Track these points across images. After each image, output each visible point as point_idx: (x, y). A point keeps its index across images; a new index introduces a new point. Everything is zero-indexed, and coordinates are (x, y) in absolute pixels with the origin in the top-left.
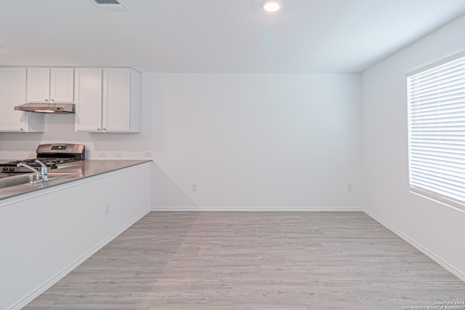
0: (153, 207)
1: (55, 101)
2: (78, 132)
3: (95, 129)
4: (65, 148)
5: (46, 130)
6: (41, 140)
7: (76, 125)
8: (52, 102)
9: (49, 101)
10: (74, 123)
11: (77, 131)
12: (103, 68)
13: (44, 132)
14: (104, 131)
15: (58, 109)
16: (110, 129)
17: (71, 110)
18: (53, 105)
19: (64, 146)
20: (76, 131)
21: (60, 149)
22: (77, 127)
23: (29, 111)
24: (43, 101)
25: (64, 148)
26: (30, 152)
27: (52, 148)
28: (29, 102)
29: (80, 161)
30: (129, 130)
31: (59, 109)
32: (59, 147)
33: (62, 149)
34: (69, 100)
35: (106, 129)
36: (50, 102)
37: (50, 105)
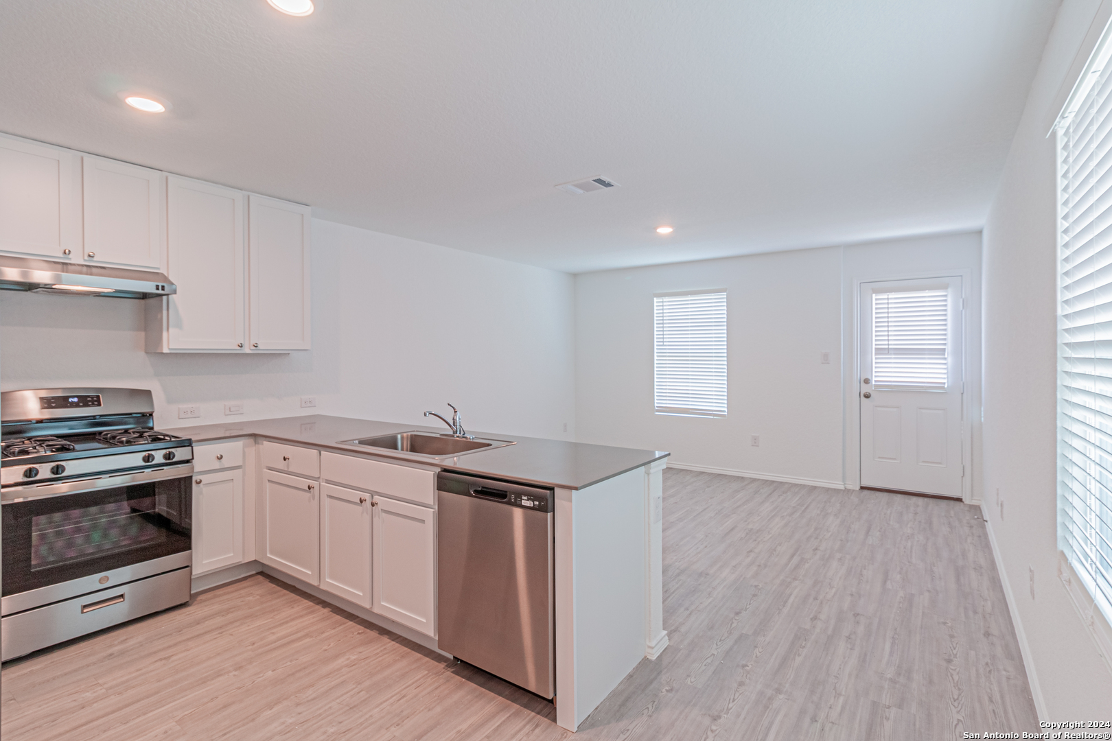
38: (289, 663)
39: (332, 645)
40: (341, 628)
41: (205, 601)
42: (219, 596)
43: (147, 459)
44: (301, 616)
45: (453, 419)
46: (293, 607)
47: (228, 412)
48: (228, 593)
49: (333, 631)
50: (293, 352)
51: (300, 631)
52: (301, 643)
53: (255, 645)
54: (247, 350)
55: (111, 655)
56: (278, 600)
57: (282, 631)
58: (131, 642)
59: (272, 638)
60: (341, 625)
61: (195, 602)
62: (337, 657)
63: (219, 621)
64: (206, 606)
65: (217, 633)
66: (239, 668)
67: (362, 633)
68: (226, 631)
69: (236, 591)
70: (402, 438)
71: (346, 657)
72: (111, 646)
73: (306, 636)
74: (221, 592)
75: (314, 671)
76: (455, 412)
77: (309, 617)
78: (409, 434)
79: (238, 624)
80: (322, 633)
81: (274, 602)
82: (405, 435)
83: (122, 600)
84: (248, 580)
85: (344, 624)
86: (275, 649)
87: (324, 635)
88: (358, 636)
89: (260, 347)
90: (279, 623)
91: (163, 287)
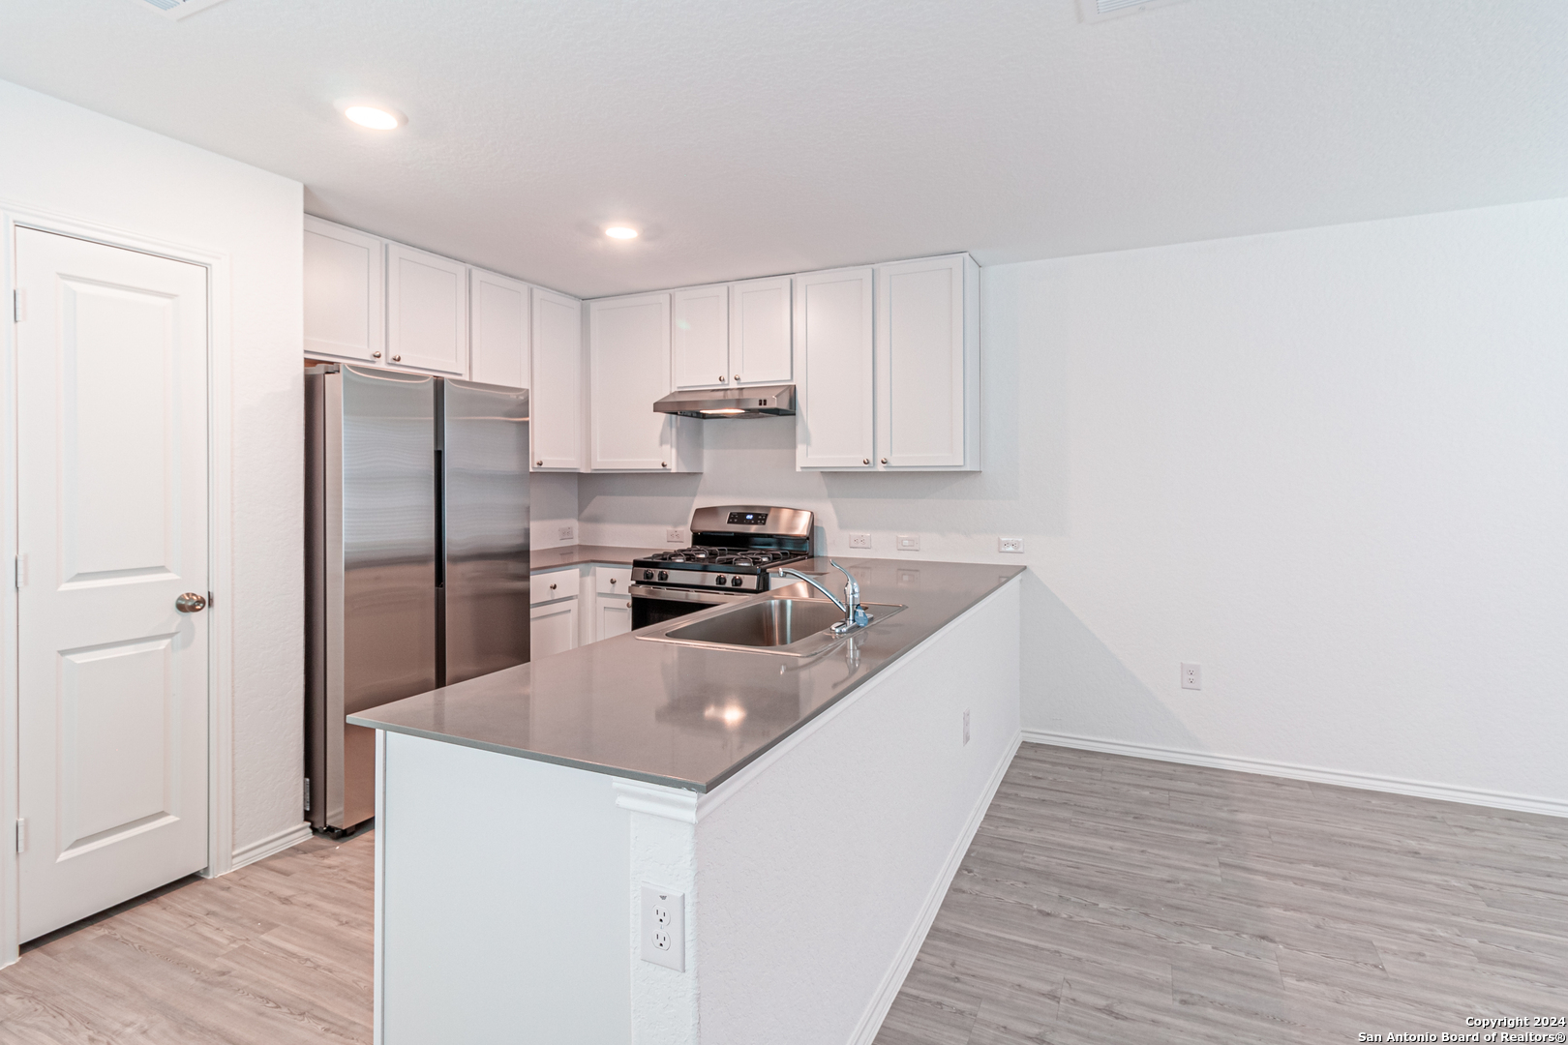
0: (1031, 730)
1: (742, 381)
2: (805, 470)
3: (852, 460)
4: (765, 520)
5: (706, 468)
6: (694, 495)
7: (800, 449)
8: (734, 385)
9: (726, 382)
10: (793, 446)
11: (802, 468)
12: (875, 266)
13: (702, 473)
14: (881, 468)
15: (760, 404)
16: (900, 460)
17: (784, 406)
18: (737, 392)
19: (760, 514)
20: (798, 469)
21: (749, 522)
22: (807, 457)
23: (676, 413)
24: (712, 381)
25: (761, 520)
26: (670, 528)
27: (730, 518)
28: (679, 388)
29: (804, 559)
30: (962, 464)
31: (765, 404)
32: (750, 517)
33: (756, 523)
34: (778, 375)
35: (889, 461)
36: (728, 384)
37: (729, 392)
43: (720, 580)
47: (901, 547)
89: (892, 463)
91: (765, 401)
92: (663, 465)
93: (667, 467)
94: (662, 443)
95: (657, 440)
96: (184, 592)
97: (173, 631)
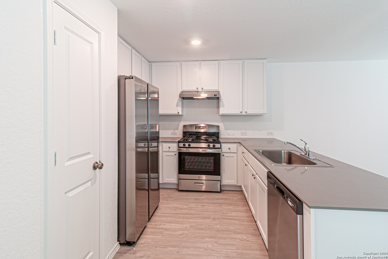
1: (203, 89)
2: (222, 114)
6: (180, 121)
7: (221, 108)
13: (183, 115)
15: (215, 96)
16: (250, 112)
20: (220, 114)
22: (222, 111)
26: (172, 131)
27: (195, 128)
31: (216, 96)
33: (203, 129)
35: (247, 112)
36: (199, 90)
37: (199, 92)
38: (226, 226)
39: (242, 228)
40: (250, 223)
41: (225, 193)
42: (229, 193)
43: (209, 146)
44: (242, 212)
45: (305, 147)
46: (243, 207)
47: (242, 134)
48: (232, 194)
49: (247, 223)
50: (264, 114)
51: (238, 217)
52: (235, 221)
53: (224, 214)
54: (244, 114)
55: (196, 198)
56: (241, 203)
57: (234, 214)
58: (202, 197)
59: (229, 215)
60: (251, 222)
61: (222, 193)
62: (240, 233)
63: (222, 201)
64: (223, 195)
65: (219, 205)
66: (214, 219)
67: (255, 230)
68: (221, 205)
69: (234, 194)
70: (284, 152)
71: (242, 236)
72: (198, 196)
73: (238, 220)
74: (230, 193)
75: (230, 234)
76: (306, 144)
77: (244, 213)
78: (287, 151)
79: (225, 205)
80: (243, 222)
81: (240, 203)
82: (285, 151)
83: (203, 184)
84: (239, 192)
85: (252, 222)
86: (227, 219)
87: (243, 223)
88: (253, 230)
89: (248, 112)
90: (235, 211)
91: (216, 95)
92: (178, 113)
93: (179, 113)
94: (177, 106)
95: (175, 105)
96: (94, 163)
97: (92, 178)
